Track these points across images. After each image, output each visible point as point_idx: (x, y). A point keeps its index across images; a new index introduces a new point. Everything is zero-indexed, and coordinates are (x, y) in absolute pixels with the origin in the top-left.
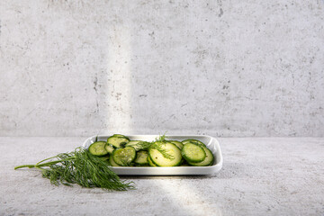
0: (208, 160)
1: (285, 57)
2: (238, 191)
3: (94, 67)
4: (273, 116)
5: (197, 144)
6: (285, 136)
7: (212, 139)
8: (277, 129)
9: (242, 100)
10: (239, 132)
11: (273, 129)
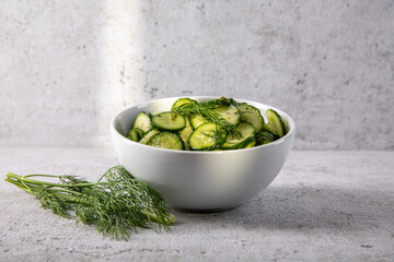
1: (382, 42)
3: (120, 51)
4: (364, 121)
6: (379, 149)
8: (369, 139)
9: (323, 100)
10: (318, 143)
11: (363, 139)
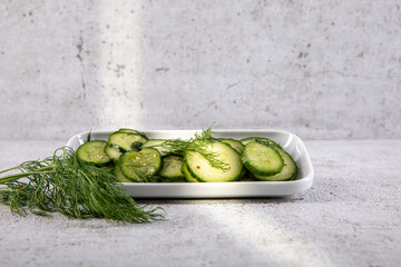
0: (287, 171)
2: (347, 222)
3: (77, 19)
4: (383, 103)
5: (268, 145)
7: (291, 136)
8: (389, 125)
9: (331, 77)
10: (325, 131)
11: (382, 126)
